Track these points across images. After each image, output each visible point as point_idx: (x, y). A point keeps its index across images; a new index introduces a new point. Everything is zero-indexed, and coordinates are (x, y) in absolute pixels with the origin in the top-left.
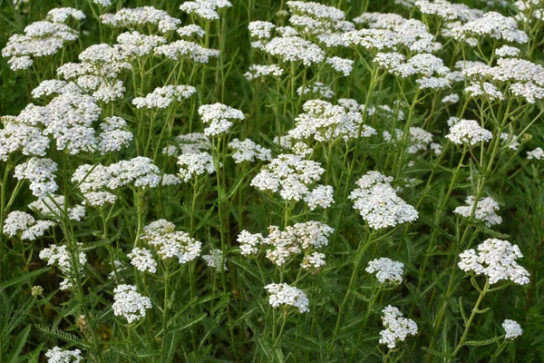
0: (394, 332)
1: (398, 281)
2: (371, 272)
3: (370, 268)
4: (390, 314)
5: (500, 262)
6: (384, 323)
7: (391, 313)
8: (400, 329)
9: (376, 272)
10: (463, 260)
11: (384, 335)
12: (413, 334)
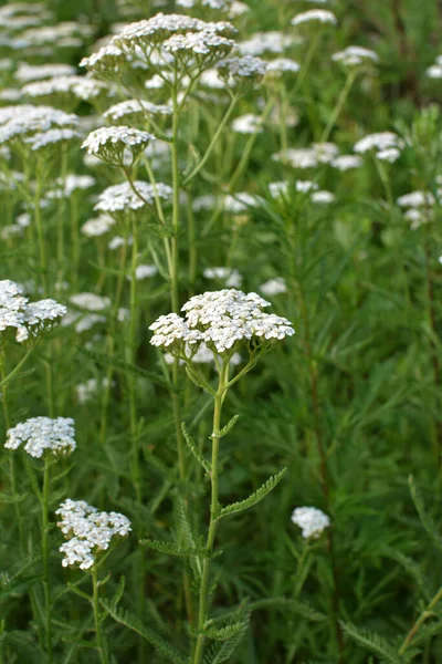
0: (85, 539)
1: (68, 447)
2: (15, 446)
3: (11, 441)
4: (73, 514)
5: (227, 314)
6: (65, 531)
7: (73, 510)
8: (95, 531)
9: (25, 443)
10: (158, 332)
11: (67, 551)
12: (123, 533)
